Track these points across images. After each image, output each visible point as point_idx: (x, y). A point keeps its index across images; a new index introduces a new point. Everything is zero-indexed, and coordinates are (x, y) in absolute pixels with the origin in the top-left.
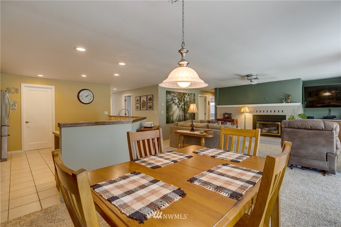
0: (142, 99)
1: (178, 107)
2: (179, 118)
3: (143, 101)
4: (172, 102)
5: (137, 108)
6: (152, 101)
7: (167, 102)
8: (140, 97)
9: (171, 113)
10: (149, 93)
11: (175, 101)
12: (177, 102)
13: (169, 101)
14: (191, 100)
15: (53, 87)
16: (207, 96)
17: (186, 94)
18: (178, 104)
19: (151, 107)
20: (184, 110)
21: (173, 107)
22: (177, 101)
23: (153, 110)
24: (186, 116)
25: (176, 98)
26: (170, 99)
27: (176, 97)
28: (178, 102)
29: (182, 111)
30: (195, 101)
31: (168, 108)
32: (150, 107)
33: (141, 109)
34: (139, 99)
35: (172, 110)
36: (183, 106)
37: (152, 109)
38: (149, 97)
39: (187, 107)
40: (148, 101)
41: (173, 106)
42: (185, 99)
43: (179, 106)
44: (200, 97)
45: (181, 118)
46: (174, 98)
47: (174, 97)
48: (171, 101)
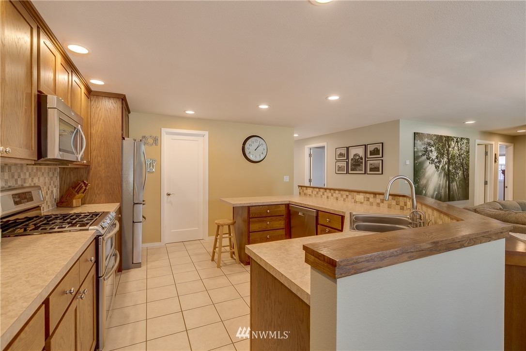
0: (353, 152)
1: (436, 168)
2: (439, 193)
3: (355, 155)
4: (425, 157)
5: (340, 169)
6: (381, 156)
7: (416, 158)
8: (348, 148)
9: (423, 182)
10: (372, 139)
11: (431, 154)
12: (434, 157)
13: (420, 154)
14: (462, 152)
15: (206, 133)
16: (493, 143)
17: (453, 139)
18: (436, 160)
19: (379, 168)
20: (449, 175)
21: (428, 169)
22: (434, 155)
23: (382, 174)
24: (451, 187)
25: (433, 149)
26: (421, 151)
27: (432, 146)
28: (437, 157)
29: (444, 177)
30: (470, 153)
31: (418, 171)
32: (375, 169)
33: (350, 172)
34: (344, 151)
35: (424, 175)
36: (446, 166)
37: (380, 172)
38: (371, 148)
39: (454, 168)
40: (369, 156)
41: (427, 167)
42: (450, 149)
43: (439, 167)
44: (478, 145)
45: (443, 191)
46: (429, 149)
47: (429, 145)
48: (424, 155)
